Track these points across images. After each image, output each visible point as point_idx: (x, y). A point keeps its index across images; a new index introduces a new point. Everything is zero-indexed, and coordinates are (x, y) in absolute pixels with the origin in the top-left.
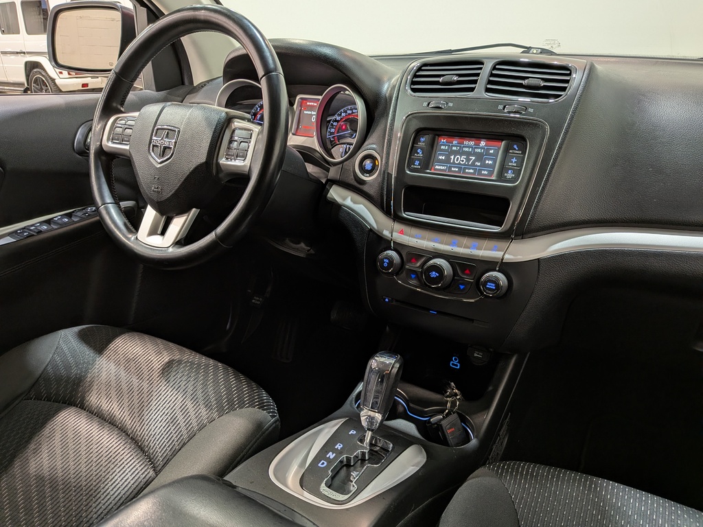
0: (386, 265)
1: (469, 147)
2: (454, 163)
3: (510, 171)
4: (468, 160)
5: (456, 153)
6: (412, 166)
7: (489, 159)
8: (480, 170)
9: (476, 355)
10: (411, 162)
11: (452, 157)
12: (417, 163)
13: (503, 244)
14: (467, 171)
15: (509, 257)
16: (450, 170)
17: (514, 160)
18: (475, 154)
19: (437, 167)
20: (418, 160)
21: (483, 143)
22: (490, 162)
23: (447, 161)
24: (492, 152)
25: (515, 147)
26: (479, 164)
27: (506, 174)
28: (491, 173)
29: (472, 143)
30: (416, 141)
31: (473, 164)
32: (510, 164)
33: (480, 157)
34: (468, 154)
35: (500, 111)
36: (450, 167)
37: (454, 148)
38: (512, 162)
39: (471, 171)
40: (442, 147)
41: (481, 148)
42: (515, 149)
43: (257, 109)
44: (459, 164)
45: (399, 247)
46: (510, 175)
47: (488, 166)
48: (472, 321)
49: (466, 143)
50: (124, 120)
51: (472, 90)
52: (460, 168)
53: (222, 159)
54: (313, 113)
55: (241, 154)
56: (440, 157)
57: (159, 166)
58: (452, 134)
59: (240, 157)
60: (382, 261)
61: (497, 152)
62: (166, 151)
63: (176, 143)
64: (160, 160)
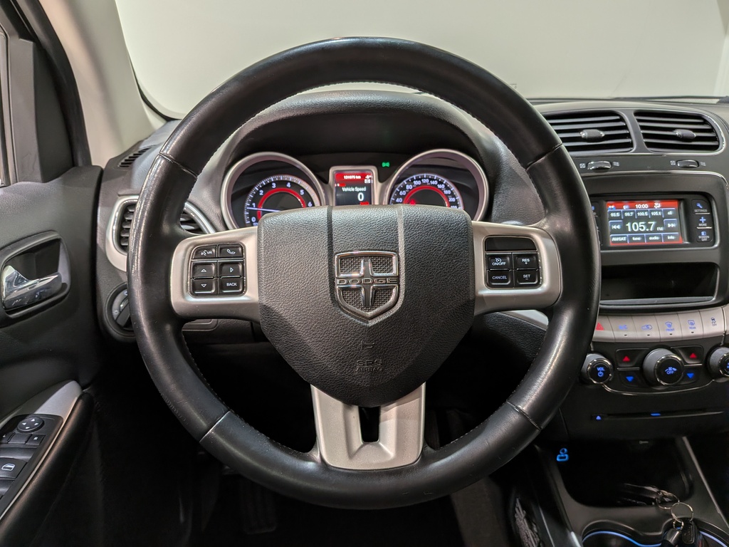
1: (644, 211)
2: (633, 232)
3: (703, 233)
4: (649, 226)
5: (632, 219)
7: (671, 222)
8: (666, 237)
11: (629, 225)
13: (718, 314)
14: (651, 238)
16: (631, 241)
17: (702, 220)
18: (654, 218)
19: (615, 239)
21: (657, 205)
22: (674, 225)
24: (670, 213)
25: (699, 205)
26: (661, 229)
27: (700, 237)
28: (678, 237)
29: (645, 206)
31: (655, 231)
32: (700, 225)
33: (659, 220)
34: (646, 219)
35: (673, 168)
36: (630, 238)
37: (627, 214)
38: (701, 222)
39: (656, 238)
40: (613, 215)
41: (658, 211)
42: (699, 208)
43: (258, 192)
44: (639, 232)
45: (601, 346)
46: (703, 237)
47: (672, 230)
48: (704, 410)
49: (638, 206)
50: (209, 249)
51: (630, 145)
52: (643, 237)
53: (482, 289)
54: (357, 189)
55: (525, 276)
56: (614, 227)
57: (372, 323)
58: (619, 198)
59: (524, 280)
60: (594, 370)
61: (677, 212)
62: (380, 293)
63: (398, 277)
64: (370, 314)
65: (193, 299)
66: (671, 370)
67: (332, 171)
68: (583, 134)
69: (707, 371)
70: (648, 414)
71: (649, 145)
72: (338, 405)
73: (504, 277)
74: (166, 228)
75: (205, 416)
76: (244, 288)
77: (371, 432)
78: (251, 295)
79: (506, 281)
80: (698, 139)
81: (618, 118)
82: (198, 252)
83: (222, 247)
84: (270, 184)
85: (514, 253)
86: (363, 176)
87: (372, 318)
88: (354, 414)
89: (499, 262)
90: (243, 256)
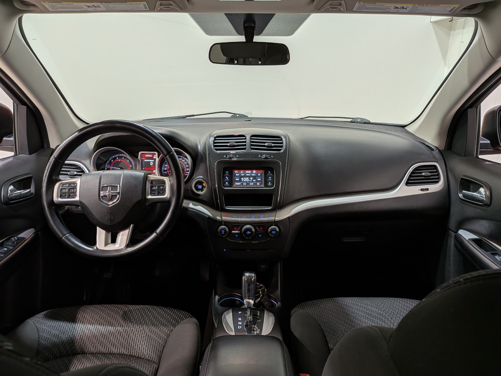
0: (223, 233)
1: (249, 174)
2: (243, 181)
4: (250, 179)
5: (243, 177)
6: (225, 185)
8: (256, 183)
9: (262, 267)
10: (224, 183)
11: (242, 179)
12: (227, 183)
13: (273, 214)
14: (250, 184)
15: (277, 219)
16: (243, 185)
17: (270, 178)
18: (252, 176)
19: (236, 184)
21: (254, 172)
22: (260, 179)
23: (240, 181)
24: (259, 175)
25: (269, 172)
27: (268, 184)
28: (261, 184)
29: (250, 172)
30: (224, 173)
31: (252, 181)
32: (268, 179)
33: (254, 178)
34: (249, 177)
35: (260, 158)
36: (242, 183)
37: (242, 175)
39: (252, 184)
40: (236, 175)
41: (254, 174)
43: (111, 160)
44: (246, 181)
45: (226, 223)
46: (270, 184)
47: (259, 181)
48: (268, 249)
49: (247, 172)
50: (66, 184)
51: (245, 149)
52: (247, 183)
53: (149, 196)
54: (150, 161)
56: (237, 179)
58: (239, 169)
59: (161, 193)
60: (221, 232)
61: (261, 174)
62: (113, 197)
63: (119, 192)
65: (60, 199)
66: (249, 233)
67: (140, 153)
68: (228, 144)
69: (266, 234)
70: (246, 250)
71: (252, 149)
72: (104, 232)
74: (54, 178)
76: (76, 196)
77: (114, 241)
78: (77, 199)
80: (274, 146)
81: (244, 138)
82: (63, 185)
83: (70, 184)
84: (116, 158)
86: (153, 156)
87: (111, 205)
88: (110, 235)
89: (154, 188)
90: (76, 186)
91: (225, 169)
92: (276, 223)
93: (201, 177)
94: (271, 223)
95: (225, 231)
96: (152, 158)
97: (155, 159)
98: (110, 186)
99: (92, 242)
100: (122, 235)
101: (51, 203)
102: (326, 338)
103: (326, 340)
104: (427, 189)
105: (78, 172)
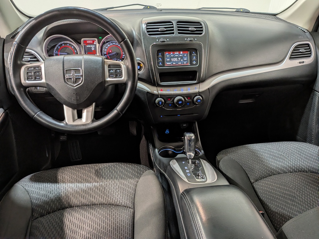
0: (160, 104)
1: (177, 55)
2: (173, 61)
3: (194, 61)
4: (178, 59)
5: (173, 57)
6: (159, 65)
7: (185, 58)
8: (183, 63)
9: (184, 125)
10: (158, 63)
11: (172, 59)
12: (160, 63)
13: (197, 86)
14: (179, 63)
15: (201, 90)
16: (173, 64)
17: (194, 57)
18: (180, 57)
19: (167, 64)
20: (161, 62)
21: (181, 53)
22: (186, 59)
23: (171, 61)
24: (185, 55)
25: (194, 53)
26: (182, 60)
28: (187, 63)
29: (178, 53)
30: (158, 55)
31: (180, 61)
32: (194, 59)
33: (182, 58)
34: (177, 57)
35: (186, 41)
36: (172, 63)
37: (172, 56)
39: (180, 63)
40: (167, 56)
41: (181, 55)
44: (175, 61)
45: (162, 96)
46: (194, 63)
47: (185, 60)
48: (193, 114)
49: (175, 53)
50: (31, 68)
51: (173, 33)
52: (176, 63)
53: (107, 78)
54: (92, 46)
55: (118, 75)
56: (168, 60)
57: (75, 88)
58: (169, 51)
59: (118, 76)
60: (159, 103)
61: (187, 55)
62: (77, 80)
63: (82, 75)
64: (75, 85)
65: (27, 82)
66: (180, 102)
67: (82, 40)
68: (159, 30)
69: (193, 103)
70: (177, 115)
71: (179, 33)
72: (71, 109)
73: (113, 75)
74: (19, 62)
75: (34, 112)
76: (42, 78)
77: (80, 116)
78: (43, 81)
79: (113, 76)
80: (197, 31)
81: (172, 24)
82: (28, 69)
83: (35, 67)
84: (62, 44)
85: (116, 69)
86: (93, 41)
87: (76, 86)
88: (75, 111)
89: (112, 71)
90: (41, 70)
91: (159, 51)
92: (199, 94)
93: (139, 59)
94: (196, 94)
95: (162, 102)
96: (92, 44)
97: (95, 45)
98: (73, 69)
99: (61, 118)
100: (87, 112)
101: (20, 86)
102: (247, 175)
103: (248, 177)
104: (303, 62)
105: (31, 58)
